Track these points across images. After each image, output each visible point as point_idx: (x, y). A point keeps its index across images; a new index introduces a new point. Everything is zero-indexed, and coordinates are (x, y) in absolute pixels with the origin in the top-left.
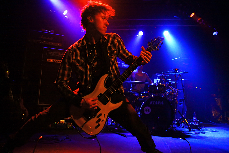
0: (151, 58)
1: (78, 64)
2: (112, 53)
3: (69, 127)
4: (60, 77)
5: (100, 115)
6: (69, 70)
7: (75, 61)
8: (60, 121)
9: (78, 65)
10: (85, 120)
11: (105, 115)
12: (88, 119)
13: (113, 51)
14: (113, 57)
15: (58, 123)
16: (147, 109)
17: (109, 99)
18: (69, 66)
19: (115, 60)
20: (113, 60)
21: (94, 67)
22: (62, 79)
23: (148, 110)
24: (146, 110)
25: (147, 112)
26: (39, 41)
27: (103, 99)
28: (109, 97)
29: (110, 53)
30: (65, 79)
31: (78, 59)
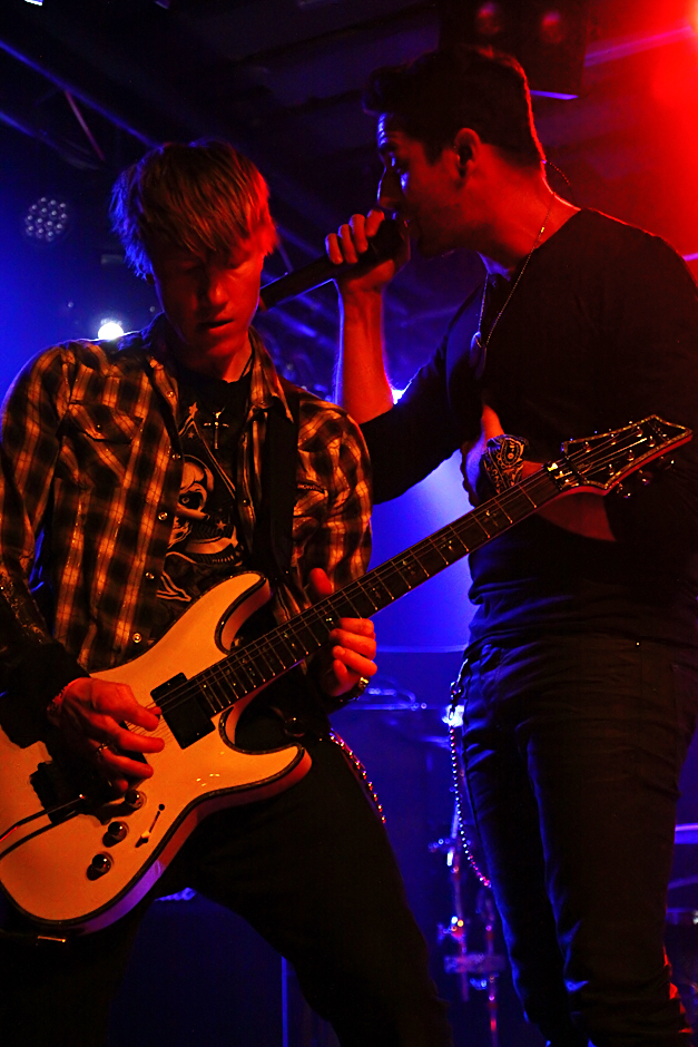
1: (97, 429)
7: (83, 411)
9: (92, 434)
11: (162, 807)
31: (106, 404)
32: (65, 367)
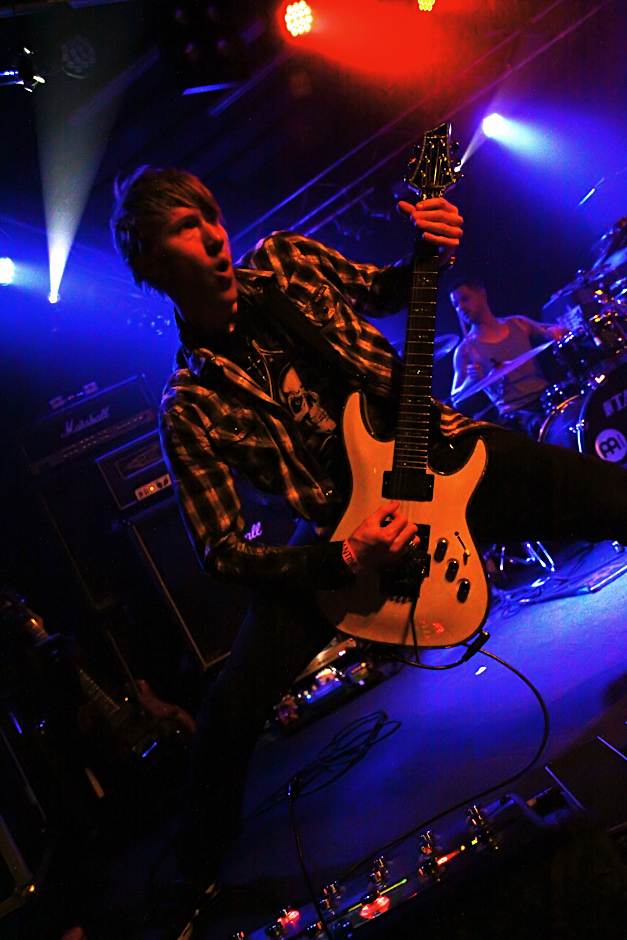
0: (461, 218)
1: (237, 433)
2: (319, 306)
3: (364, 680)
4: (202, 530)
5: (442, 548)
6: (218, 480)
7: (220, 431)
8: (317, 677)
9: (237, 438)
10: (404, 602)
11: (457, 534)
12: (412, 594)
13: (317, 293)
14: (333, 317)
15: (314, 688)
16: (607, 443)
17: (429, 471)
18: (203, 468)
19: (348, 319)
20: (340, 324)
21: (290, 402)
22: (215, 532)
23: (612, 443)
24: (605, 447)
25: (613, 452)
26: (69, 448)
27: (408, 484)
28: (425, 460)
29: (313, 310)
30: (225, 522)
31: (225, 414)
32: (181, 417)
